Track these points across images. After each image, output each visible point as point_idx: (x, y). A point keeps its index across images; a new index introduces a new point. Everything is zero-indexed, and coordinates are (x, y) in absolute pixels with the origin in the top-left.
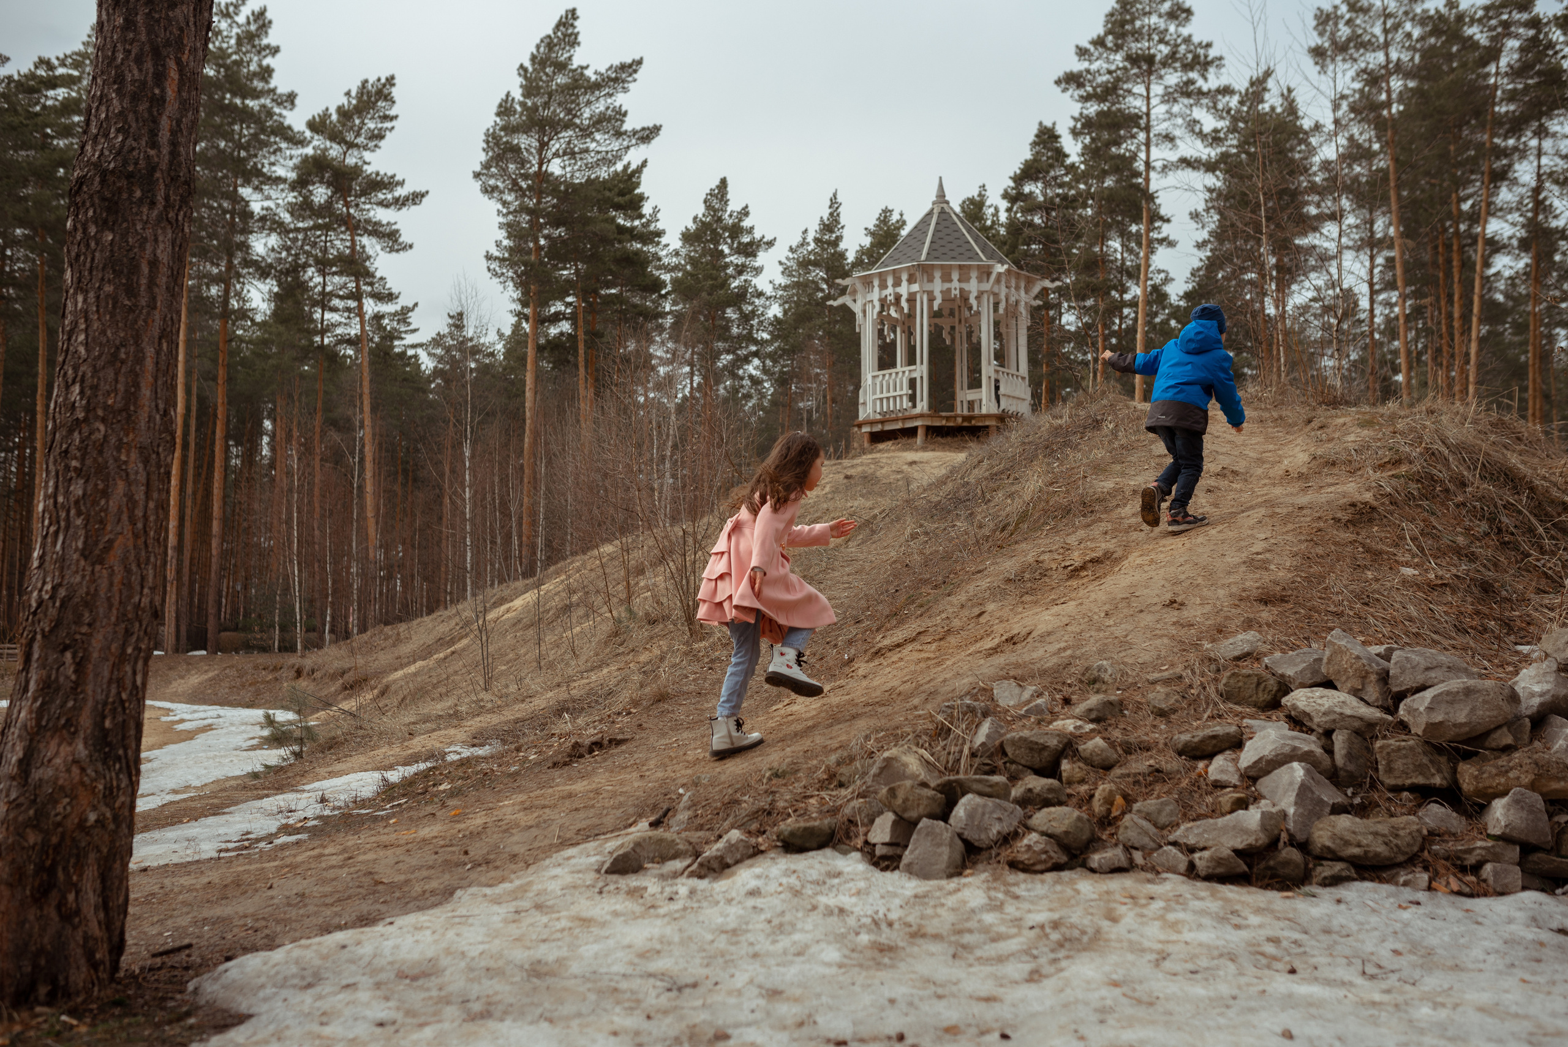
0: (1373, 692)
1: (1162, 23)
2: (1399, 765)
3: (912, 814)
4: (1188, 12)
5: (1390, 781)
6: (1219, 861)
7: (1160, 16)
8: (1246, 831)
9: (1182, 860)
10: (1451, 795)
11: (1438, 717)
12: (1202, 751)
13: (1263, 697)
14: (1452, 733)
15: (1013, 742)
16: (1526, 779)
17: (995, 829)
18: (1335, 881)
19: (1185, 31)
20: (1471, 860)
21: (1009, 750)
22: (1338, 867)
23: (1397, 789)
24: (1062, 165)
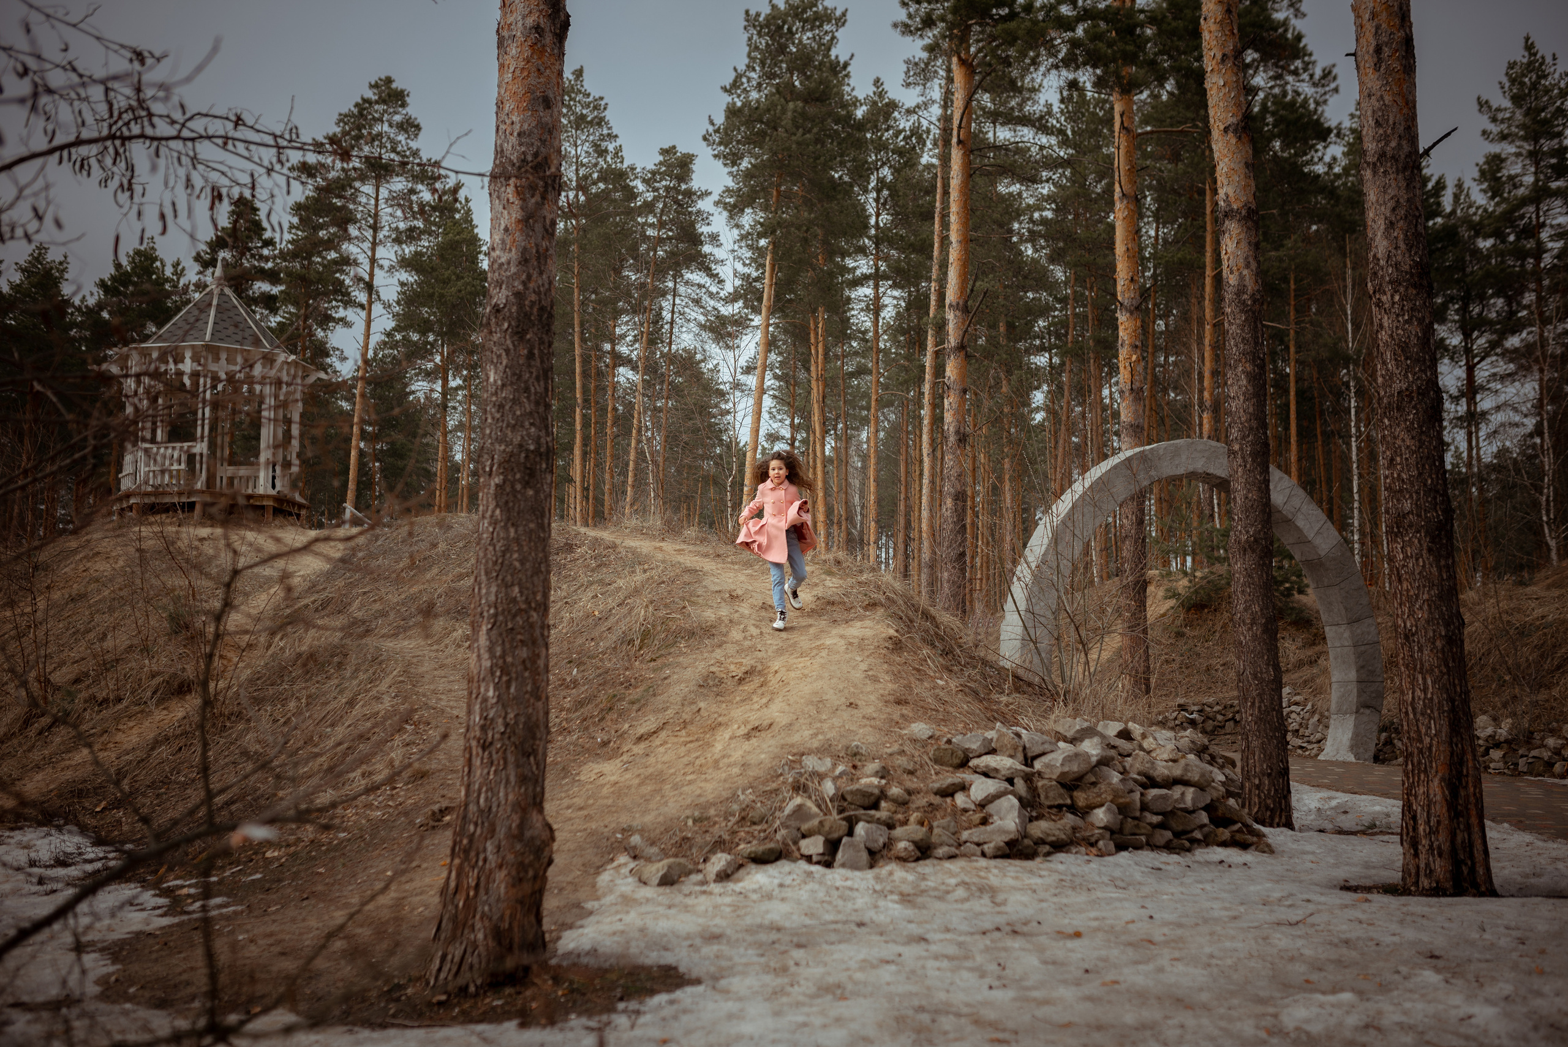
0: (1020, 756)
1: (392, 132)
2: (1051, 794)
3: (835, 835)
4: (418, 127)
5: (1048, 803)
6: (998, 848)
7: (391, 126)
8: (1008, 832)
9: (978, 850)
10: (1073, 809)
11: (1066, 769)
12: (948, 793)
13: (956, 761)
14: (1071, 777)
15: (852, 792)
16: (1109, 798)
17: (881, 841)
18: (1048, 854)
19: (414, 145)
20: (1093, 840)
21: (849, 798)
22: (1047, 848)
23: (1050, 807)
24: (260, 238)
